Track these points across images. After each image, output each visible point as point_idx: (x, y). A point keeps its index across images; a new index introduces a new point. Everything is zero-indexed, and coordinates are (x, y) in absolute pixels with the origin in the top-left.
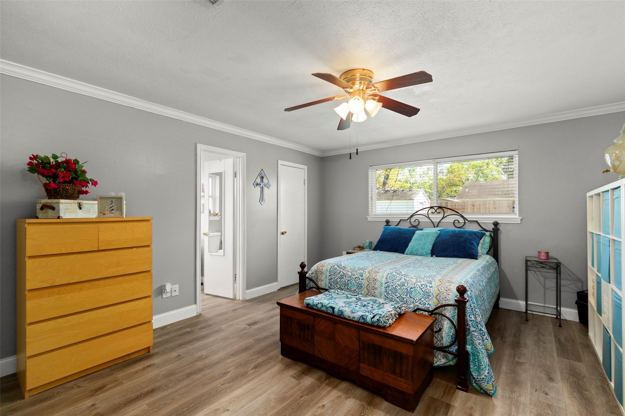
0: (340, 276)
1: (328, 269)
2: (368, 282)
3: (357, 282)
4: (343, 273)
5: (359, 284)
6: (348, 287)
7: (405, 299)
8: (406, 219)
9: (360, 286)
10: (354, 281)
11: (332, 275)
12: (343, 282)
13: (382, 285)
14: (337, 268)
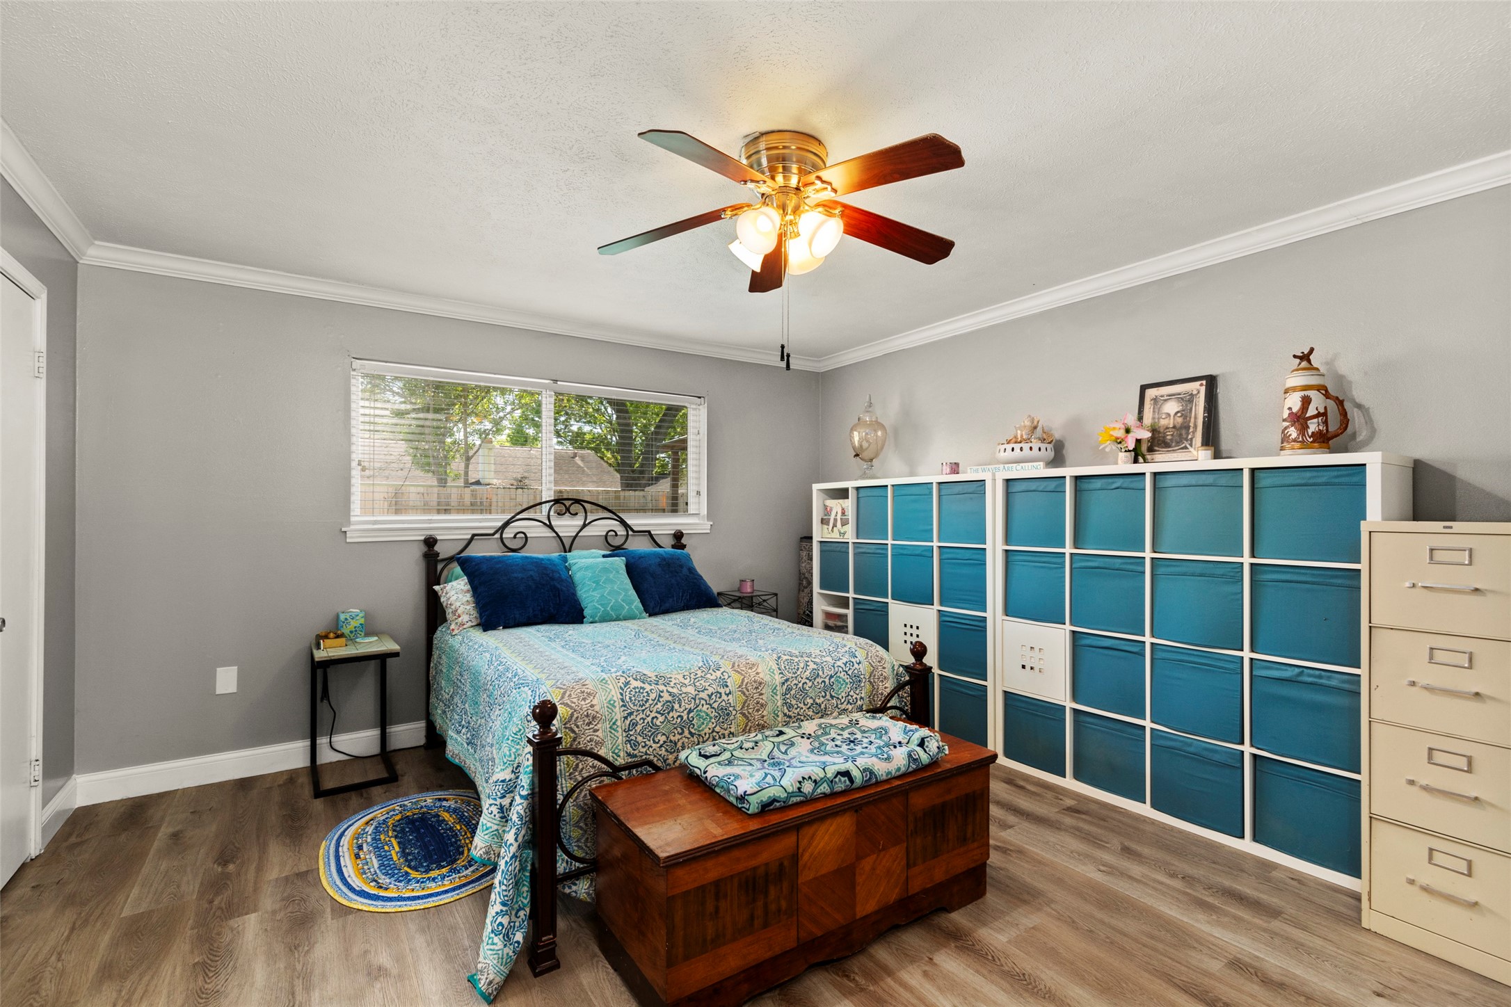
0: (663, 706)
1: (615, 699)
2: (744, 694)
3: (715, 705)
4: (670, 694)
5: (722, 709)
6: (693, 731)
7: (823, 706)
8: (491, 531)
9: (724, 714)
10: (706, 707)
11: (635, 714)
12: (674, 722)
13: (775, 691)
14: (643, 685)
